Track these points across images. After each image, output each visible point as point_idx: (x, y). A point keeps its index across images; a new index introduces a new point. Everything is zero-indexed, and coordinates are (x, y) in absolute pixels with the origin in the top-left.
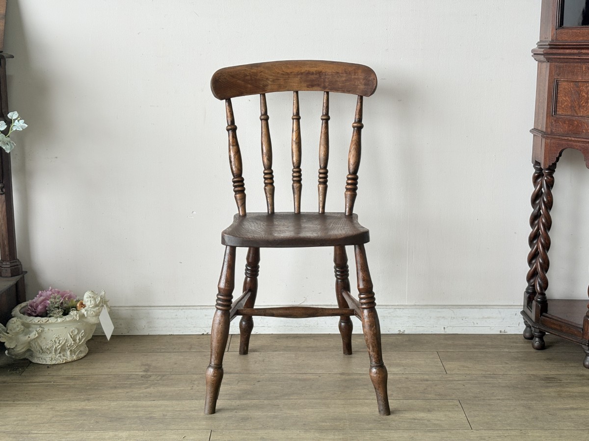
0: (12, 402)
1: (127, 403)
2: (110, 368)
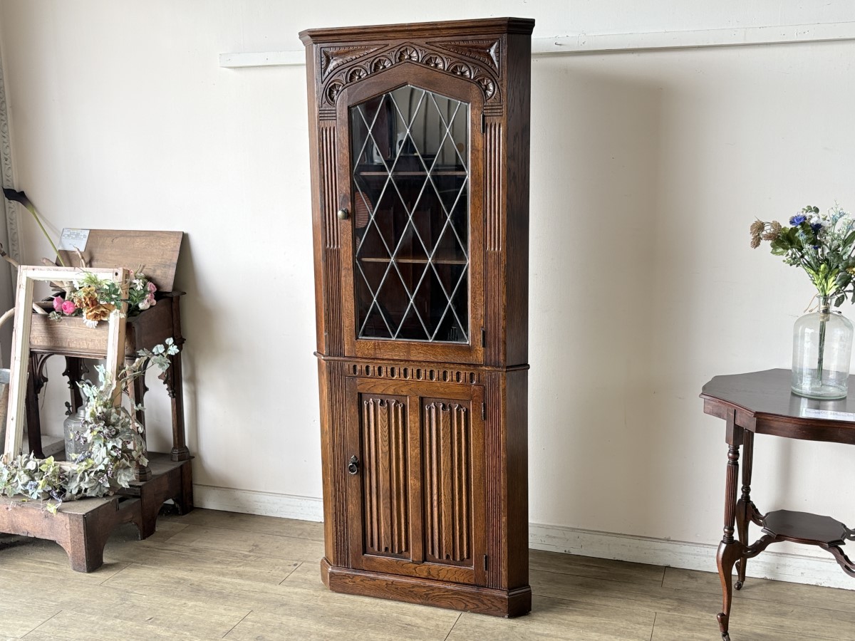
0: (140, 565)
1: (214, 578)
2: (228, 545)
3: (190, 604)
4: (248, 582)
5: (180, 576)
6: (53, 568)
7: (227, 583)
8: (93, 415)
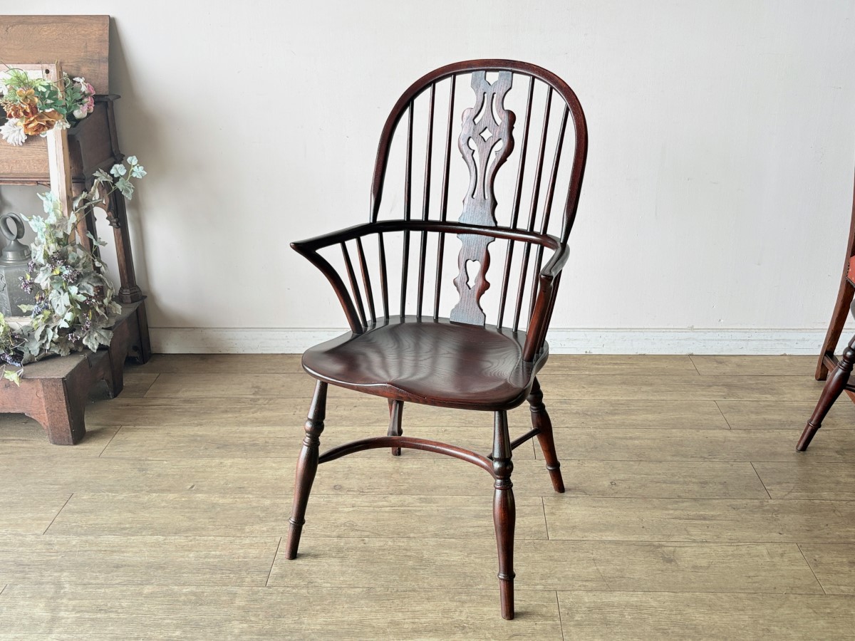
0: (132, 427)
1: (234, 429)
2: (223, 391)
3: (228, 462)
4: (278, 428)
5: (192, 433)
6: (24, 445)
7: (254, 433)
8: (46, 256)
